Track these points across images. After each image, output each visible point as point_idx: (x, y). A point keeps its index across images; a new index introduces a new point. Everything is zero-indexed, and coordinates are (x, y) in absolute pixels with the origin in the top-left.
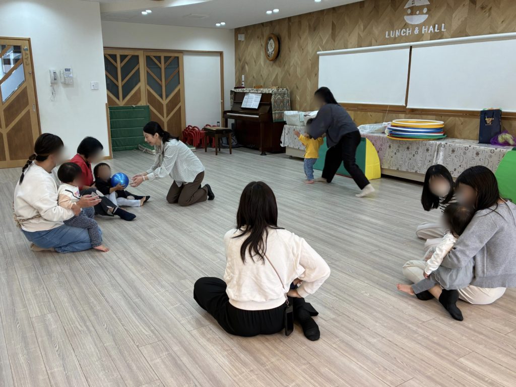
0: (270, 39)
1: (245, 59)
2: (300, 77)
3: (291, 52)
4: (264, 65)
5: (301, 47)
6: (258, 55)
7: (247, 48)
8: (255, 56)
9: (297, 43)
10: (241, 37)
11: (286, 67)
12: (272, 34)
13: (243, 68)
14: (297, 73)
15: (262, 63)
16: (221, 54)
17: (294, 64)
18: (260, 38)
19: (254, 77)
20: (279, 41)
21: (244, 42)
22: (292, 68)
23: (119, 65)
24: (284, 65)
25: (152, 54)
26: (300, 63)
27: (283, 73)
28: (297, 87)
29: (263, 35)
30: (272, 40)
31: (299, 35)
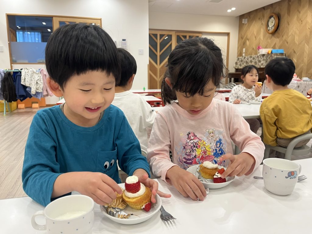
0: (270, 17)
1: (247, 36)
2: (297, 43)
3: (290, 25)
4: (263, 39)
5: (300, 20)
6: (258, 32)
7: (249, 28)
8: (255, 33)
9: (296, 16)
10: (245, 21)
11: (284, 37)
12: (273, 13)
13: (244, 43)
14: (295, 40)
15: (262, 38)
16: (228, 34)
17: (292, 34)
18: (261, 19)
19: (253, 49)
20: (279, 17)
21: (247, 25)
22: (290, 38)
23: (159, 42)
24: (283, 36)
25: (181, 34)
26: (298, 32)
27: (281, 42)
28: (295, 52)
29: (264, 16)
30: (272, 18)
31: (298, 11)
